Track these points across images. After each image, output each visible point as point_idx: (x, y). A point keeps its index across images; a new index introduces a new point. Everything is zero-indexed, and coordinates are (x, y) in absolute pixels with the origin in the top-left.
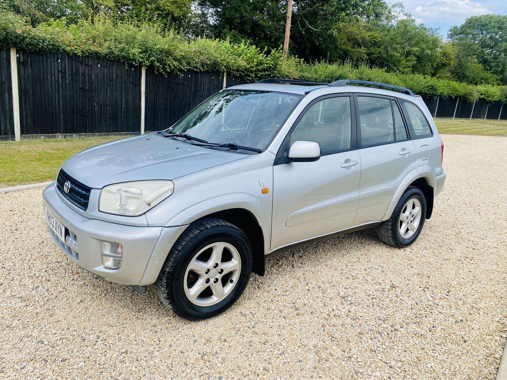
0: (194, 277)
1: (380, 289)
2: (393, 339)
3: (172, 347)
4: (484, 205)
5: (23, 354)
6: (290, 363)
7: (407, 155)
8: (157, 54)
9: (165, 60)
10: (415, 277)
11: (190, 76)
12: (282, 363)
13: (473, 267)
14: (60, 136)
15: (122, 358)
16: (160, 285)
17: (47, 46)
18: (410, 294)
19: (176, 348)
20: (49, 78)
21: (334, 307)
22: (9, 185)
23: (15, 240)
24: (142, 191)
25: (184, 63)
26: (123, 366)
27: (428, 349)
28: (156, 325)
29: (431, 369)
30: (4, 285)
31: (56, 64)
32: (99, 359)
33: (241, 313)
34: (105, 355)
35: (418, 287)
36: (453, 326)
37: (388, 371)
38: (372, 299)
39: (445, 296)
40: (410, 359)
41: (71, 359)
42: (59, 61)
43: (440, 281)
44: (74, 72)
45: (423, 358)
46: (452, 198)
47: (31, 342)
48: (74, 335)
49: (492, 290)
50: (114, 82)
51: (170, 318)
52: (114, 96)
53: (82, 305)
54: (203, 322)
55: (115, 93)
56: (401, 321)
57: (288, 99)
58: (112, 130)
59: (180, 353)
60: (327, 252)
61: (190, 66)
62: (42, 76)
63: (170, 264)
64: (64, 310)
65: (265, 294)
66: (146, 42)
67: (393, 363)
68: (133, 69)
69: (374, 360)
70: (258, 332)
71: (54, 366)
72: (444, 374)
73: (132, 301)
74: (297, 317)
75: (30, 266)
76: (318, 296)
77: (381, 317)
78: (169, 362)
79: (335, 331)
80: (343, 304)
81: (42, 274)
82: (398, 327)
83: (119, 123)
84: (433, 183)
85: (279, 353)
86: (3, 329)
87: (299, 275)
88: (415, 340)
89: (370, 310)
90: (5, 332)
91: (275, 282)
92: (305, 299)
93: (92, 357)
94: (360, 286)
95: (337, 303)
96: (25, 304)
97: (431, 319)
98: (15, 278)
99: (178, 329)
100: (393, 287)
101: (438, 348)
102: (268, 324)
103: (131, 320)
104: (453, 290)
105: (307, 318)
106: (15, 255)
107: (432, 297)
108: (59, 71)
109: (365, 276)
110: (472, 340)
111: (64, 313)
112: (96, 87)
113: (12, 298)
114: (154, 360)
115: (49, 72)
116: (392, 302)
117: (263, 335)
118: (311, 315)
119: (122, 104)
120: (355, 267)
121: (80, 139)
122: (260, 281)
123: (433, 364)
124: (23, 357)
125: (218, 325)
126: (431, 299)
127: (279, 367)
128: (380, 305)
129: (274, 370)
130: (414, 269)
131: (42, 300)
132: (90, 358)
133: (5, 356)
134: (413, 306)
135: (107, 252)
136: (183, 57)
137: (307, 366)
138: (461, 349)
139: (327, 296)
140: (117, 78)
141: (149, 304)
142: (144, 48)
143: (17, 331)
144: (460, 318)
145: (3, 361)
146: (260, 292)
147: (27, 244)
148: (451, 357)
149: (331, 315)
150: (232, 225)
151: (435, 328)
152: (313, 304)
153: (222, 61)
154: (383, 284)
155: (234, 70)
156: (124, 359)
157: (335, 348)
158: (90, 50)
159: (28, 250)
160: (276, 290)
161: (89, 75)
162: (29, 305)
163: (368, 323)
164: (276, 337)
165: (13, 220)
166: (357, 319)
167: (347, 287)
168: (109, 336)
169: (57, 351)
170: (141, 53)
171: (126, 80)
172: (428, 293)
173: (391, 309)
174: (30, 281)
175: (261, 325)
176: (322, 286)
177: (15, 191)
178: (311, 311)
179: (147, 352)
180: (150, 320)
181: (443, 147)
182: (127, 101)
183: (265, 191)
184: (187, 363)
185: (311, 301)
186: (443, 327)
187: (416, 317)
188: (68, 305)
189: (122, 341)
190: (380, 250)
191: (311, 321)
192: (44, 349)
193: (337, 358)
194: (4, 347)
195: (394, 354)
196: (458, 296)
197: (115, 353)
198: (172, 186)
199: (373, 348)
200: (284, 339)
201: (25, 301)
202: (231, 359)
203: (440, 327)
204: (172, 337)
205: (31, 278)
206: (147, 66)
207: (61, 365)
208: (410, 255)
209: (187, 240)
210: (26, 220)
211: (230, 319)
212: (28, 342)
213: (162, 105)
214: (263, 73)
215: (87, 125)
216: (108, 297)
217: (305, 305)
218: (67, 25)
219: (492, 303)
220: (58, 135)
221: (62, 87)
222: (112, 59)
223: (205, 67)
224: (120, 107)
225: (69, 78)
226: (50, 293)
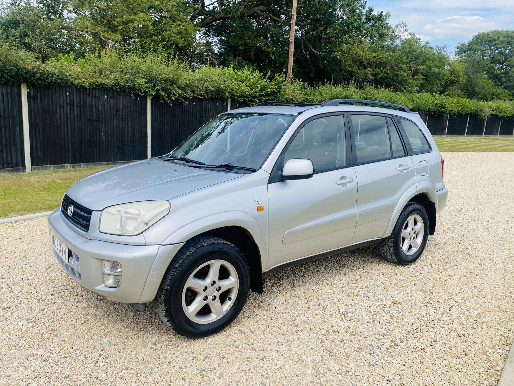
0: (192, 295)
1: (382, 306)
2: (392, 353)
3: (171, 364)
4: (493, 221)
5: (28, 372)
6: (287, 378)
7: (405, 171)
8: (161, 83)
9: (170, 89)
10: (418, 293)
11: (194, 103)
12: (279, 377)
13: (479, 282)
14: (69, 167)
15: (122, 374)
16: (159, 303)
17: (56, 80)
18: (412, 310)
19: (175, 364)
20: (58, 110)
21: (334, 324)
22: (20, 215)
23: (23, 266)
24: (139, 211)
25: (189, 91)
26: (123, 382)
27: (428, 362)
28: (157, 343)
29: (430, 382)
30: (11, 308)
31: (65, 97)
32: (100, 375)
33: (240, 330)
34: (107, 372)
35: (420, 303)
36: (454, 340)
38: (373, 315)
39: (448, 311)
41: (74, 376)
42: (68, 94)
43: (443, 296)
44: (82, 103)
45: (422, 372)
46: (460, 215)
47: (36, 360)
48: (77, 354)
49: (497, 304)
50: (121, 112)
51: (170, 336)
52: (121, 126)
53: (86, 325)
54: (202, 339)
55: (121, 123)
56: (401, 336)
57: (282, 120)
58: (120, 158)
59: (179, 369)
60: (328, 271)
61: (195, 94)
62: (51, 109)
63: (168, 281)
64: (68, 330)
65: (265, 312)
66: (150, 72)
67: (391, 377)
68: (138, 99)
69: (372, 374)
70: (256, 348)
71: (57, 382)
73: (134, 321)
74: (296, 334)
75: (37, 290)
76: (318, 313)
77: (381, 333)
78: (167, 378)
79: (334, 346)
80: (343, 321)
81: (48, 297)
82: (398, 342)
83: (126, 151)
84: (435, 199)
85: (276, 368)
86: (10, 349)
87: (299, 293)
88: (415, 354)
89: (370, 326)
90: (12, 352)
91: (275, 301)
92: (304, 317)
93: (94, 373)
94: (361, 303)
95: (336, 319)
96: (31, 325)
97: (433, 333)
98: (23, 302)
99: (178, 346)
100: (394, 303)
101: (438, 361)
102: (267, 341)
103: (132, 339)
104: (456, 304)
105: (307, 335)
106: (23, 280)
107: (434, 312)
108: (67, 103)
109: (367, 293)
110: (474, 353)
111: (68, 334)
112: (103, 117)
113: (19, 320)
114: (154, 376)
115: (58, 104)
116: (393, 318)
117: (262, 351)
118: (310, 332)
119: (128, 133)
120: (356, 285)
121: (88, 168)
122: (260, 299)
123: (432, 377)
125: (217, 343)
126: (433, 314)
127: (276, 381)
128: (381, 321)
129: (271, 384)
130: (417, 286)
131: (48, 321)
132: (91, 374)
133: (11, 374)
134: (414, 321)
135: (108, 271)
136: (187, 85)
137: (304, 380)
138: (461, 363)
139: (327, 313)
140: (123, 108)
141: (150, 323)
142: (149, 78)
143: (23, 350)
144: (463, 332)
145: (9, 378)
146: (260, 310)
147: (35, 270)
148: (451, 370)
149: (331, 331)
150: (229, 243)
151: (436, 342)
152: (313, 321)
153: (226, 87)
154: (384, 301)
155: (238, 96)
156: (125, 375)
157: (333, 363)
158: (97, 82)
159: (36, 275)
160: (276, 308)
161: (96, 107)
162: (35, 326)
163: (367, 339)
164: (274, 353)
165: (22, 248)
166: (356, 335)
167: (348, 304)
168: (111, 354)
169: (61, 369)
170: (146, 83)
171: (132, 110)
172: (430, 308)
173: (392, 324)
174: (37, 304)
175: (260, 341)
176: (322, 303)
177: (24, 220)
178: (310, 327)
179: (147, 369)
180: (151, 339)
181: (443, 162)
182: (133, 130)
183: (260, 209)
184: (185, 378)
185: (311, 318)
186: (445, 341)
187: (416, 332)
188: (72, 326)
189: (123, 358)
190: (383, 268)
191: (310, 337)
192: (48, 366)
193: (335, 372)
194: (11, 365)
195: (392, 368)
196: (461, 310)
197: (116, 369)
198: (169, 206)
199: (371, 362)
200: (282, 355)
201: (31, 322)
202: (228, 374)
203: (441, 342)
204: (172, 355)
205: (38, 301)
206: (152, 95)
207: (64, 381)
208: (414, 272)
209: (184, 258)
210: (34, 247)
211: (229, 336)
212: (33, 361)
213: (168, 133)
214: (267, 98)
215: (95, 155)
216: (110, 317)
217: (304, 322)
218: (75, 59)
219: (496, 317)
220: (67, 166)
221: (71, 119)
222: (118, 90)
223: (210, 94)
224: (126, 136)
225: (77, 110)
226: (56, 315)
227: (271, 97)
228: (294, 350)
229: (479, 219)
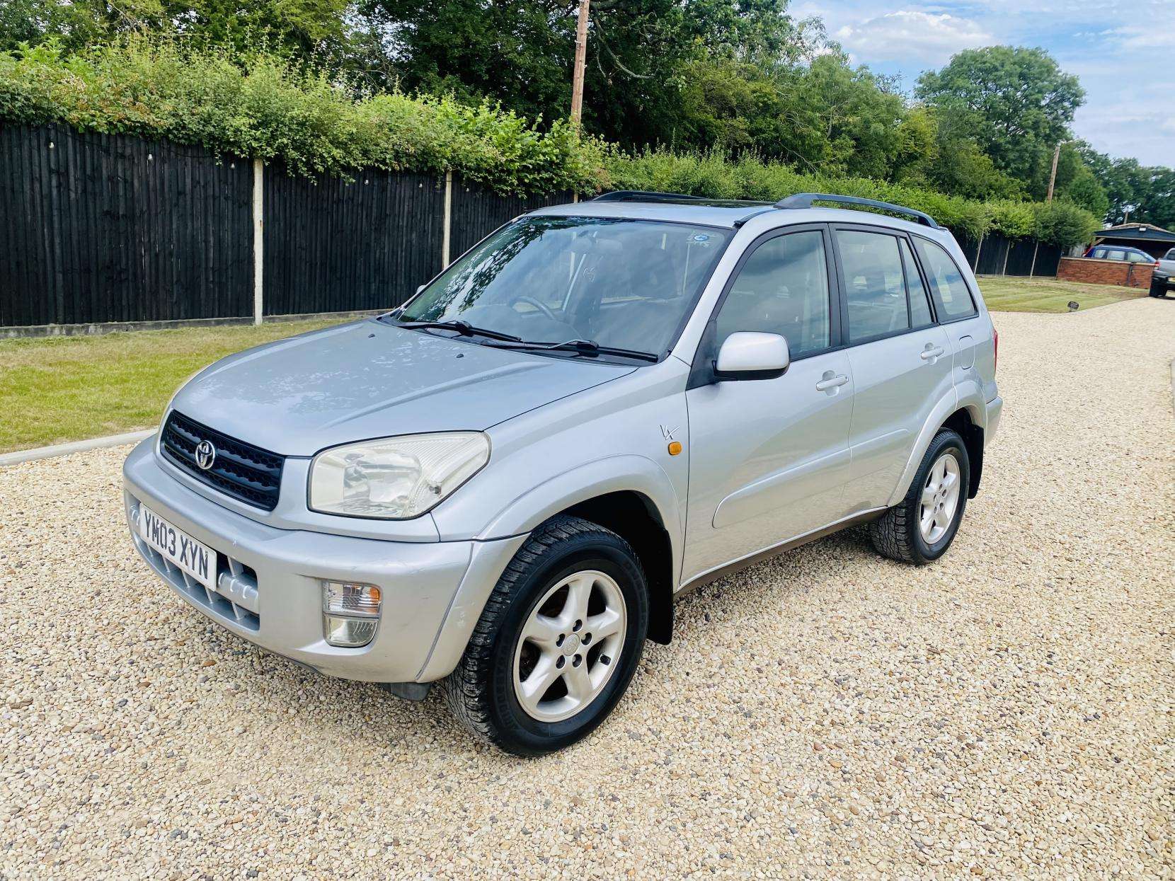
0: (533, 653)
1: (910, 659)
2: (971, 766)
3: (499, 823)
4: (1059, 464)
6: (773, 838)
7: (936, 359)
8: (290, 130)
9: (312, 145)
10: (971, 626)
11: (367, 182)
12: (755, 839)
13: (1080, 598)
14: (57, 331)
15: (391, 857)
17: (21, 109)
18: (974, 666)
19: (509, 824)
20: (27, 187)
21: (827, 706)
23: (24, 591)
25: (356, 152)
27: (1049, 782)
28: (444, 772)
29: (1068, 824)
30: (36, 704)
31: (44, 153)
32: (336, 864)
33: (628, 731)
34: (349, 854)
35: (984, 649)
36: (1081, 728)
37: (985, 838)
38: (900, 680)
39: (1044, 664)
40: (1020, 808)
41: (271, 870)
42: (52, 145)
43: (1024, 632)
44: (89, 171)
45: (1045, 804)
47: (155, 835)
48: (257, 812)
49: (1135, 646)
50: (188, 197)
51: (470, 755)
52: (188, 231)
53: (250, 738)
54: (549, 758)
55: (189, 224)
56: (973, 725)
57: (697, 238)
58: (186, 312)
59: (522, 835)
60: (769, 583)
61: (369, 159)
62: (8, 182)
63: (487, 626)
64: (208, 754)
65: (668, 686)
66: (264, 101)
67: (988, 820)
68: (233, 166)
69: (946, 815)
70: (680, 772)
72: (1099, 834)
73: (367, 722)
74: (754, 733)
75: (87, 653)
76: (783, 682)
77: (931, 721)
78: (503, 856)
79: (845, 757)
80: (843, 698)
81: (125, 671)
82: (971, 739)
83: (203, 296)
84: (981, 420)
85: (742, 817)
86: (72, 811)
87: (727, 637)
88: (1017, 766)
89: (904, 706)
90: (81, 818)
91: (681, 656)
92: (757, 692)
93: (319, 859)
94: (865, 654)
95: (828, 695)
96: (106, 746)
97: (1034, 716)
98: (59, 685)
99: (498, 778)
100: (933, 651)
101: (1068, 778)
102: (696, 753)
103: (380, 766)
104: (1057, 650)
105: (778, 733)
106: (40, 627)
107: (1020, 669)
108: (50, 171)
109: (868, 631)
110: (1131, 755)
111: (211, 762)
112: (145, 208)
113: (67, 733)
114: (470, 856)
115: (27, 172)
116: (942, 685)
117: (694, 779)
118: (783, 727)
119: (207, 250)
120: (840, 613)
121: (107, 335)
123: (1069, 815)
124: (149, 873)
125: (586, 763)
126: (1020, 673)
127: (751, 847)
128: (921, 693)
129: (744, 855)
130: (963, 610)
131: (146, 733)
132: (314, 862)
134: (988, 690)
135: (337, 606)
136: (352, 138)
137: (811, 841)
138: (1113, 778)
139: (803, 682)
140: (193, 187)
141: (410, 725)
142: (259, 115)
143: (110, 812)
144: (1092, 711)
146: (655, 681)
147: (61, 600)
148: (1099, 796)
149: (826, 723)
150: (600, 527)
151: (1048, 737)
152: (780, 701)
153: (441, 146)
154: (910, 647)
155: (469, 169)
156: (397, 859)
157: (857, 797)
158: (129, 119)
159: (68, 614)
160: (688, 674)
161: (125, 181)
162: (118, 747)
163: (908, 736)
164: (724, 780)
166: (882, 729)
167: (839, 658)
168: (344, 809)
169: (229, 854)
170: (253, 127)
171: (217, 194)
172: (1009, 660)
173: (946, 700)
174: (101, 689)
176: (786, 658)
178: (779, 716)
179: (446, 839)
180: (425, 763)
181: (996, 339)
182: (219, 242)
184: (546, 855)
185: (773, 695)
186: (1064, 733)
187: (1001, 716)
188: (214, 741)
189: (377, 816)
190: (879, 571)
191: (788, 739)
192: (192, 850)
193: (869, 818)
194: (91, 854)
195: (983, 799)
196: (1071, 662)
197: (371, 845)
198: (486, 445)
199: (935, 790)
200: (743, 785)
201: (103, 738)
202: (640, 838)
203: (1058, 734)
204: (491, 799)
205: (100, 681)
206: (269, 159)
208: (945, 580)
209: (521, 570)
210: (37, 541)
211: (607, 747)
212: (147, 838)
213: (303, 252)
214: (536, 176)
215: (124, 303)
216: (305, 715)
217: (762, 704)
218: (62, 56)
219: (1145, 674)
220: (53, 329)
221: (60, 210)
222: (183, 141)
223: (404, 160)
224: (203, 257)
225: (76, 188)
226: (161, 716)
227: (545, 175)
228: (764, 772)
229: (1030, 461)
